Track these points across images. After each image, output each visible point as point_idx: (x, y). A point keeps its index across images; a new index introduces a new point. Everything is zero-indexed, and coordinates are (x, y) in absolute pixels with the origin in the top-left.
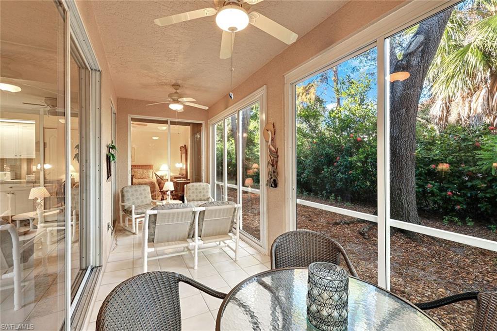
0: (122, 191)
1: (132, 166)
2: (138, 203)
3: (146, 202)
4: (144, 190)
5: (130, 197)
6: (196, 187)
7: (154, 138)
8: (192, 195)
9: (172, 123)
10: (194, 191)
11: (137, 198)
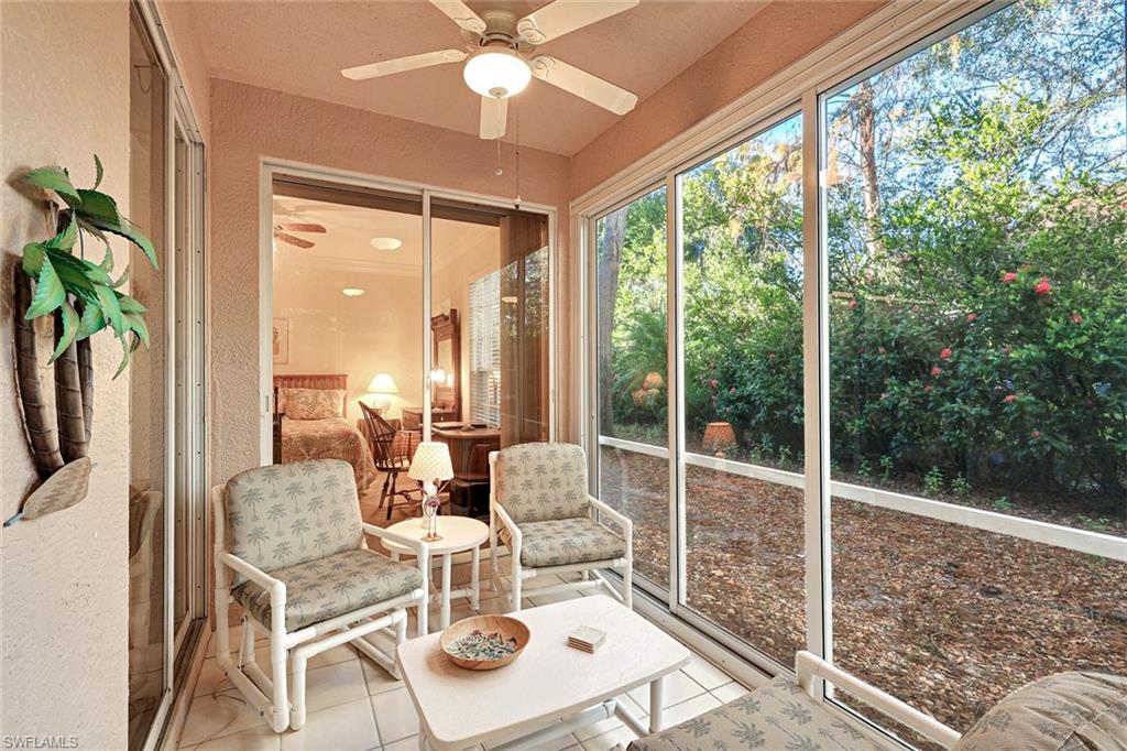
0: (227, 499)
1: (276, 378)
2: (303, 548)
3: (340, 537)
4: (331, 482)
5: (265, 522)
6: (538, 463)
7: (349, 292)
8: (523, 496)
9: (443, 209)
10: (532, 476)
11: (299, 526)
